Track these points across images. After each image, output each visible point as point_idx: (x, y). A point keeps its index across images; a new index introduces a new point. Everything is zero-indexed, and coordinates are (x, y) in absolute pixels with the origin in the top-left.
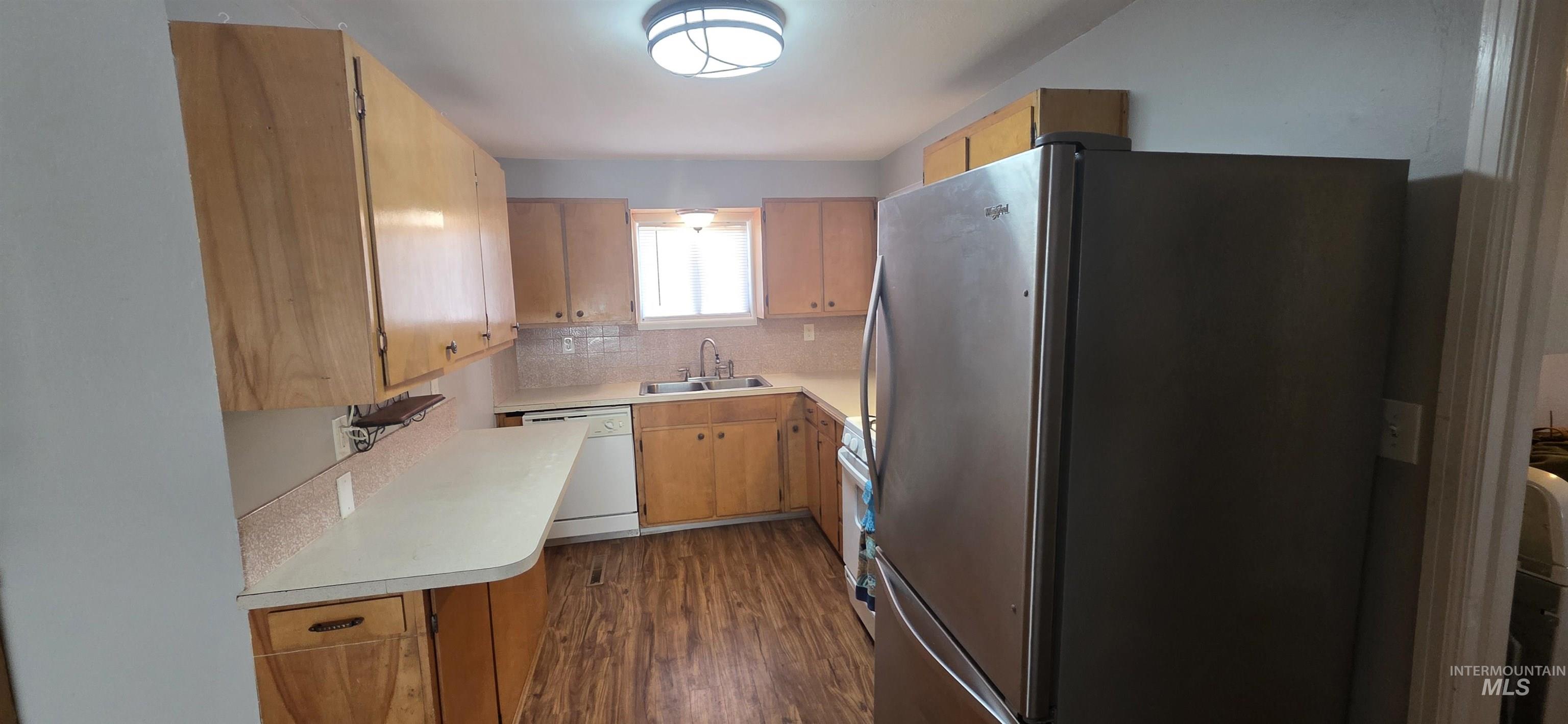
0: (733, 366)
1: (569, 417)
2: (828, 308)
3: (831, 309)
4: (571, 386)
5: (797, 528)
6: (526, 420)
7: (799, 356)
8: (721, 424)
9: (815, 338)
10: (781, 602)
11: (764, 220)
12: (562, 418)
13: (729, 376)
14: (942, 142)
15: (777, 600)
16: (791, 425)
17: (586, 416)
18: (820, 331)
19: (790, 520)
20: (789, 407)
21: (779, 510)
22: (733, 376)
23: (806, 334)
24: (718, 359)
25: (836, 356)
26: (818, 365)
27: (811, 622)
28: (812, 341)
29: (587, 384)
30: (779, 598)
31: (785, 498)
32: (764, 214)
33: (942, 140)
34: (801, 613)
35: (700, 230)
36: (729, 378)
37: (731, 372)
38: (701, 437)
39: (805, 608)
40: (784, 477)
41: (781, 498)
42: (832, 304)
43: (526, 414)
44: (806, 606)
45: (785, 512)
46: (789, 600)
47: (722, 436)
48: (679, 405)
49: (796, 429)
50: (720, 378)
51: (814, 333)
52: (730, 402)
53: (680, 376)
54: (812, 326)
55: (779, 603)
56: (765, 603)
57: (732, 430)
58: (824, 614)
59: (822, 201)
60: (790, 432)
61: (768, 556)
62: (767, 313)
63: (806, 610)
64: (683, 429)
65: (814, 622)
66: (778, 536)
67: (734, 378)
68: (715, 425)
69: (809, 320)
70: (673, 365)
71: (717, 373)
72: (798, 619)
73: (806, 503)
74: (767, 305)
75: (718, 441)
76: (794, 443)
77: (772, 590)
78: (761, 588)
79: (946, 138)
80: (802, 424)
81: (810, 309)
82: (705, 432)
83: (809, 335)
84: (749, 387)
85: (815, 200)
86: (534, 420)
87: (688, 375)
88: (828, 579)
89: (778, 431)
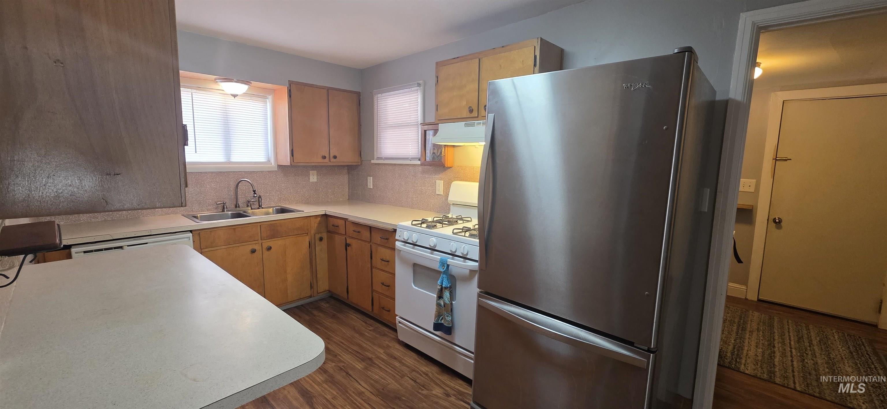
0: (261, 200)
1: (128, 246)
2: (333, 160)
3: (334, 160)
4: (105, 221)
5: (324, 305)
6: (76, 253)
7: (306, 192)
8: (267, 241)
9: (317, 180)
10: (350, 352)
11: (290, 96)
12: (121, 247)
13: (258, 206)
14: (454, 60)
15: (348, 352)
16: (318, 236)
17: (147, 243)
18: (320, 175)
19: (316, 301)
20: (316, 225)
21: (310, 296)
22: (261, 207)
23: (311, 177)
24: (255, 193)
25: (330, 192)
26: (319, 198)
27: (379, 358)
28: (315, 182)
29: (123, 218)
30: (348, 351)
31: (314, 287)
32: (290, 91)
33: (454, 58)
34: (370, 355)
35: (236, 96)
36: (258, 208)
37: (260, 204)
38: (253, 251)
39: (370, 352)
40: (314, 272)
41: (311, 287)
42: (335, 157)
43: (73, 247)
44: (370, 350)
45: (314, 297)
46: (356, 350)
47: (269, 248)
48: (234, 229)
49: (321, 239)
50: (252, 209)
51: (316, 177)
52: (276, 223)
53: (216, 208)
54: (315, 172)
55: (350, 354)
56: (340, 355)
57: (276, 244)
58: (384, 351)
59: (328, 89)
60: (317, 242)
61: (319, 327)
62: (292, 161)
63: (371, 352)
64: (238, 246)
65: (381, 357)
66: (315, 312)
67: (263, 208)
68: (264, 241)
69: (315, 168)
70: (210, 200)
71: (250, 205)
72: (370, 359)
73: (327, 288)
74: (293, 155)
75: (266, 253)
76: (321, 249)
77: (339, 347)
78: (329, 347)
79: (458, 58)
80: (325, 236)
81: (321, 160)
82: (256, 247)
83: (313, 178)
84: (276, 214)
85: (323, 88)
86: (85, 252)
87: (225, 207)
88: (370, 330)
89: (309, 241)
